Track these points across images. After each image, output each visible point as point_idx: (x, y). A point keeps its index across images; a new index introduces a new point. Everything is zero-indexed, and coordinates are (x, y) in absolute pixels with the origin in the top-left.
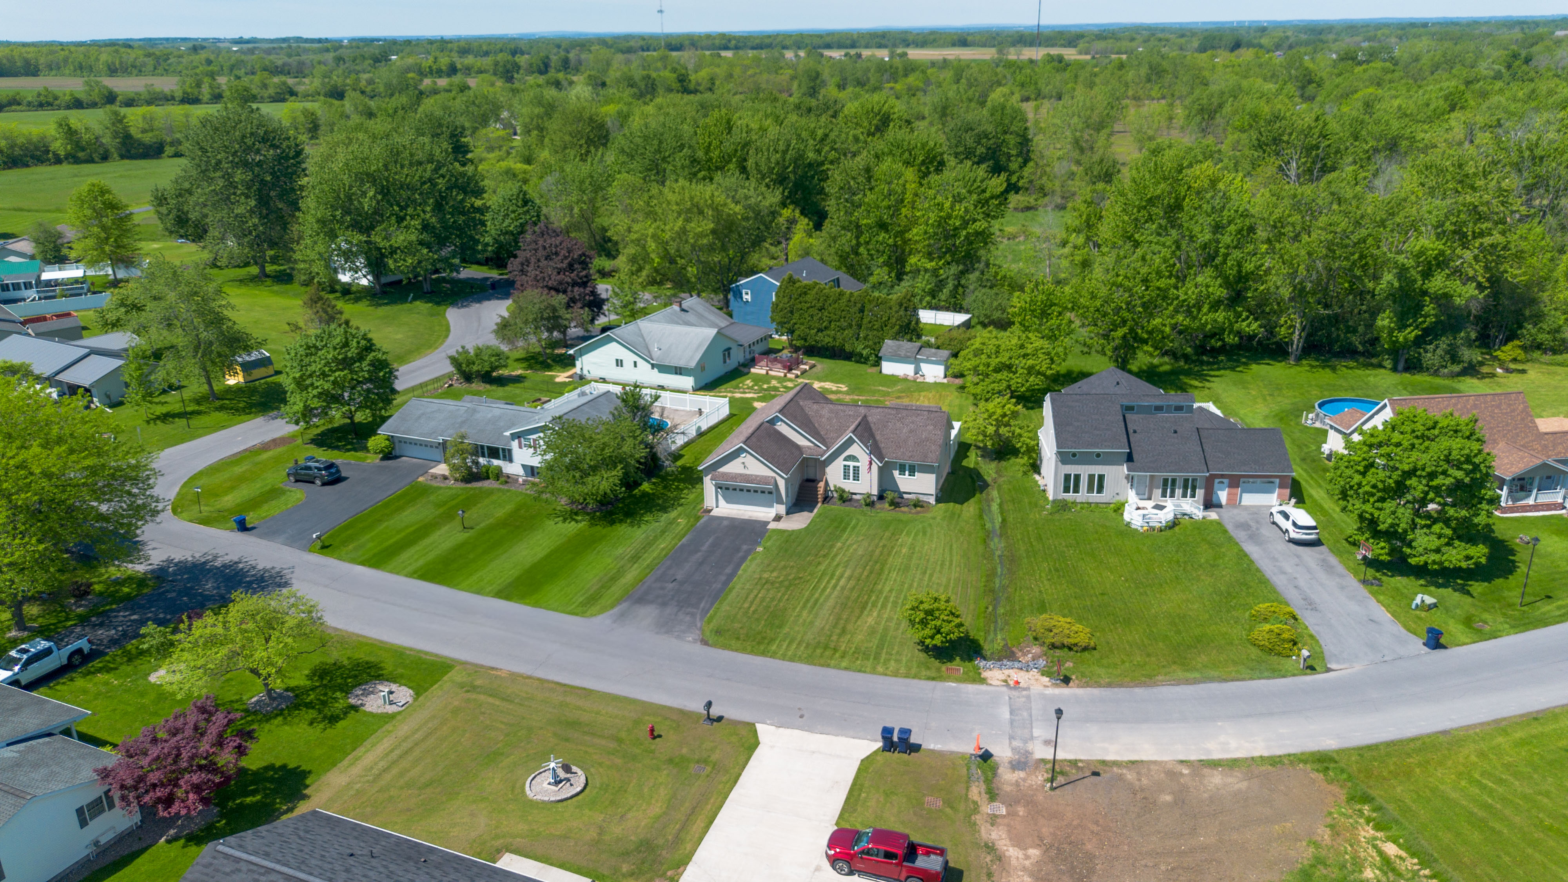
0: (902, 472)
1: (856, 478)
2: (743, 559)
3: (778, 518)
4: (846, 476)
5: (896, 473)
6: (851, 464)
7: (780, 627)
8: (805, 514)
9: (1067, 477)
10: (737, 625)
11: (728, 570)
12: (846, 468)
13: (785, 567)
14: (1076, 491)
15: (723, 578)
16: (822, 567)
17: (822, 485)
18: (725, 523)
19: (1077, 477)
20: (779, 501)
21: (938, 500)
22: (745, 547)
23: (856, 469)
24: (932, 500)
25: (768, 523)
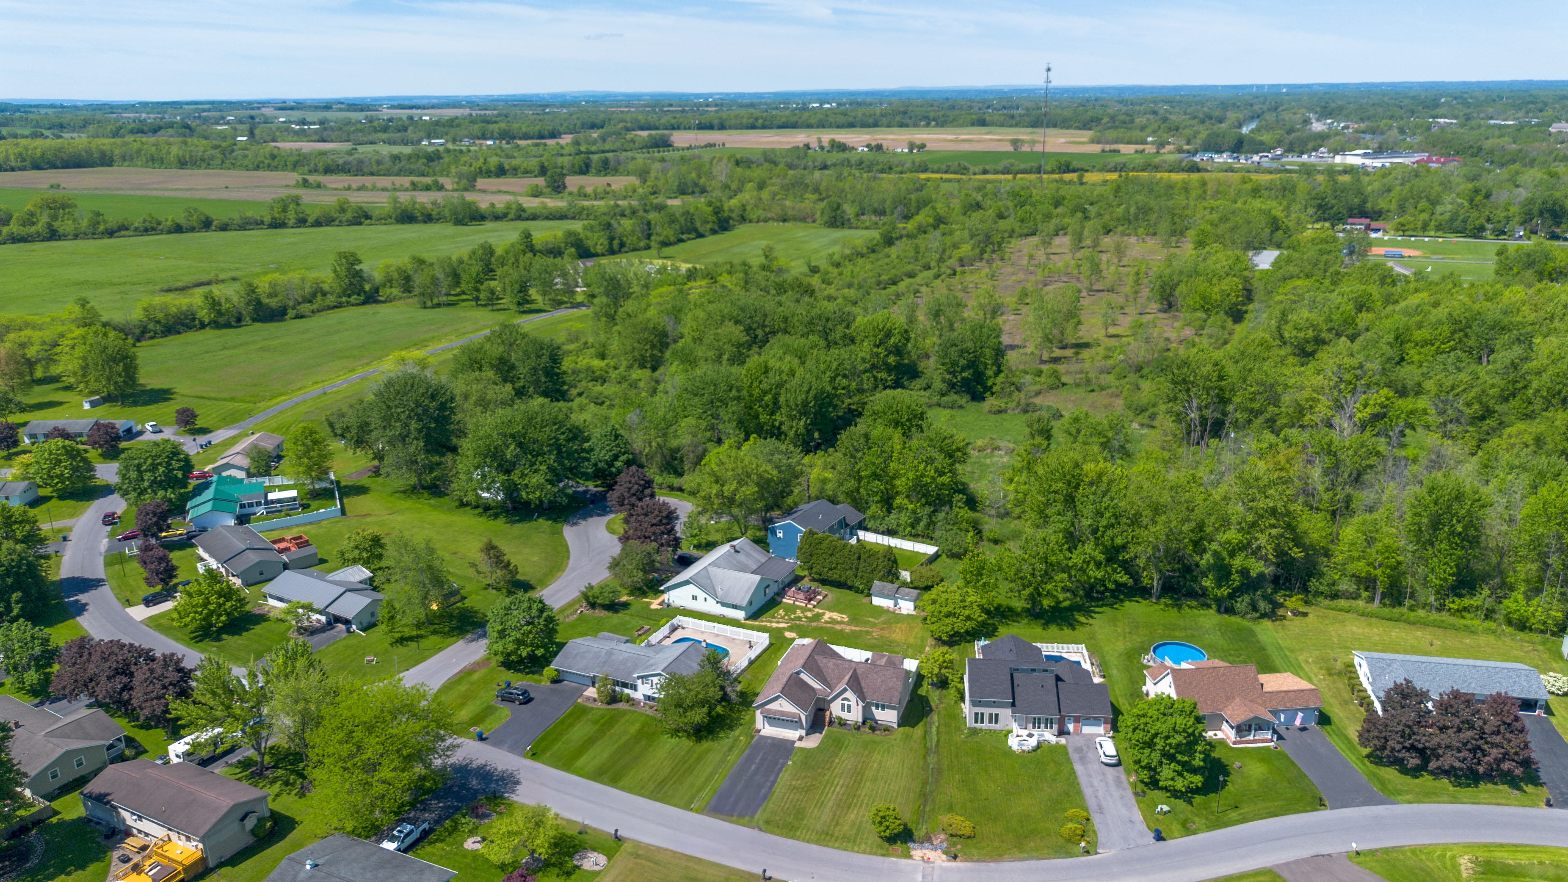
0: (877, 708)
1: (849, 711)
2: (780, 770)
3: (801, 738)
4: (843, 710)
5: (873, 708)
6: (846, 703)
7: (802, 819)
8: (817, 735)
9: (976, 714)
10: (778, 818)
11: (772, 778)
12: (843, 705)
13: (805, 777)
14: (982, 722)
15: (769, 784)
16: (827, 778)
17: (828, 713)
18: (769, 741)
19: (982, 714)
20: (802, 728)
21: (899, 725)
22: (781, 761)
23: (849, 706)
24: (895, 726)
25: (794, 742)
